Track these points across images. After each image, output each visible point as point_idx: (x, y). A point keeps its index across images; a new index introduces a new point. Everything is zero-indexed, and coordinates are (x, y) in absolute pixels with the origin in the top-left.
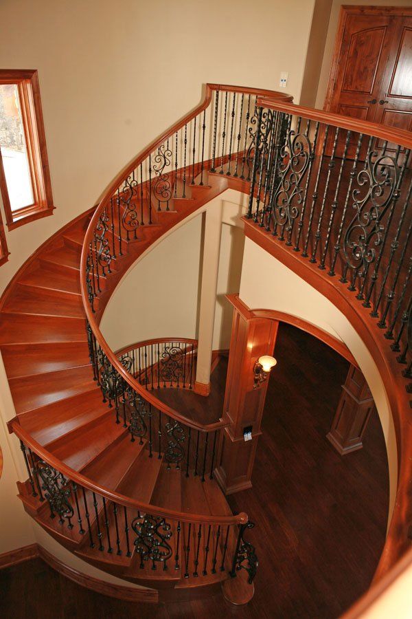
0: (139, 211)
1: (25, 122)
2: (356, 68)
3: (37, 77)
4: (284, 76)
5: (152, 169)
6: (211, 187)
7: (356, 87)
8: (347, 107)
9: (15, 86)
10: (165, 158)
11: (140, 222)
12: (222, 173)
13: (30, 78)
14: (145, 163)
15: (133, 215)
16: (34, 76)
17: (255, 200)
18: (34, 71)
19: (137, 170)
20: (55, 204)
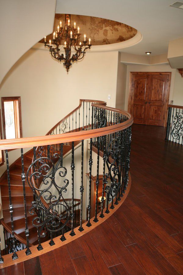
2: (138, 91)
3: (20, 99)
4: (109, 96)
5: (60, 129)
7: (139, 98)
8: (137, 105)
9: (13, 102)
10: (65, 125)
11: (56, 150)
14: (58, 128)
15: (53, 147)
16: (19, 99)
18: (19, 97)
19: (55, 130)
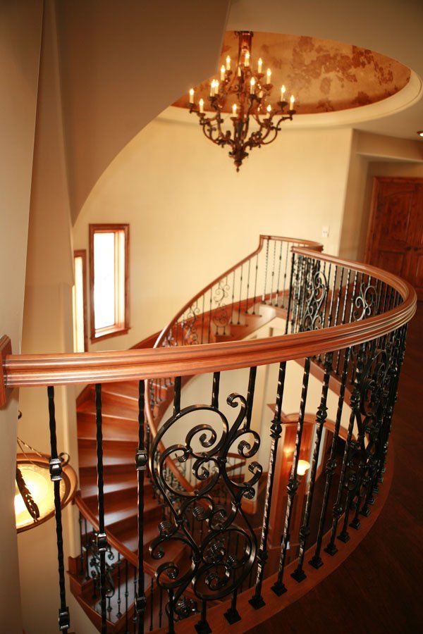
0: (200, 335)
1: (116, 260)
2: (391, 222)
3: (129, 228)
4: (326, 229)
5: (213, 300)
6: (261, 316)
7: (392, 237)
8: (386, 252)
9: (113, 234)
10: (223, 291)
12: (271, 305)
13: (124, 229)
14: (207, 294)
15: (194, 337)
16: (127, 228)
17: (290, 323)
18: (127, 225)
19: (200, 300)
20: (132, 324)
